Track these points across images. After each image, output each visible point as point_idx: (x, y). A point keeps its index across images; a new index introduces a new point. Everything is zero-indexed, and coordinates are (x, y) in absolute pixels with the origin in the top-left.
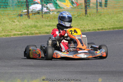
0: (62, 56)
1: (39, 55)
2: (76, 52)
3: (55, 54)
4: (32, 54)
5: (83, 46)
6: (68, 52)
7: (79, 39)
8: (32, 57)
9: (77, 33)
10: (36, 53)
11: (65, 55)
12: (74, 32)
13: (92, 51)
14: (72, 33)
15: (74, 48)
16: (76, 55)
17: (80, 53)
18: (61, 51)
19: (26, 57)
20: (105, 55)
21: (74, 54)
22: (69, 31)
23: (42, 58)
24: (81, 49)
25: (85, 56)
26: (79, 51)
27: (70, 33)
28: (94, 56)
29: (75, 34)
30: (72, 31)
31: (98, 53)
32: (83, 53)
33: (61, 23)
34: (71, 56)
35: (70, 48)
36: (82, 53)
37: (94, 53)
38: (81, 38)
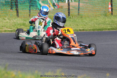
0: (57, 52)
1: (35, 50)
2: (69, 49)
3: (51, 50)
4: (28, 49)
5: (75, 44)
6: (62, 48)
7: (72, 38)
8: (28, 52)
9: (70, 32)
10: (32, 48)
11: (59, 51)
12: (68, 31)
13: (84, 49)
14: (66, 32)
15: (68, 45)
16: (69, 52)
17: (73, 50)
18: (56, 47)
19: (21, 51)
20: (94, 53)
21: (67, 50)
22: (63, 30)
23: (38, 53)
24: (73, 47)
25: (78, 53)
26: (72, 48)
27: (64, 32)
28: (85, 54)
29: (68, 33)
30: (66, 30)
31: (88, 50)
32: (76, 50)
33: (56, 23)
34: (65, 52)
35: (63, 45)
36: (74, 50)
37: (85, 51)
38: (73, 37)
